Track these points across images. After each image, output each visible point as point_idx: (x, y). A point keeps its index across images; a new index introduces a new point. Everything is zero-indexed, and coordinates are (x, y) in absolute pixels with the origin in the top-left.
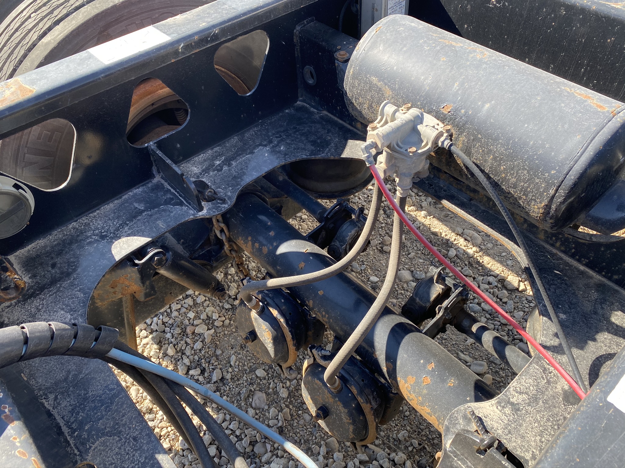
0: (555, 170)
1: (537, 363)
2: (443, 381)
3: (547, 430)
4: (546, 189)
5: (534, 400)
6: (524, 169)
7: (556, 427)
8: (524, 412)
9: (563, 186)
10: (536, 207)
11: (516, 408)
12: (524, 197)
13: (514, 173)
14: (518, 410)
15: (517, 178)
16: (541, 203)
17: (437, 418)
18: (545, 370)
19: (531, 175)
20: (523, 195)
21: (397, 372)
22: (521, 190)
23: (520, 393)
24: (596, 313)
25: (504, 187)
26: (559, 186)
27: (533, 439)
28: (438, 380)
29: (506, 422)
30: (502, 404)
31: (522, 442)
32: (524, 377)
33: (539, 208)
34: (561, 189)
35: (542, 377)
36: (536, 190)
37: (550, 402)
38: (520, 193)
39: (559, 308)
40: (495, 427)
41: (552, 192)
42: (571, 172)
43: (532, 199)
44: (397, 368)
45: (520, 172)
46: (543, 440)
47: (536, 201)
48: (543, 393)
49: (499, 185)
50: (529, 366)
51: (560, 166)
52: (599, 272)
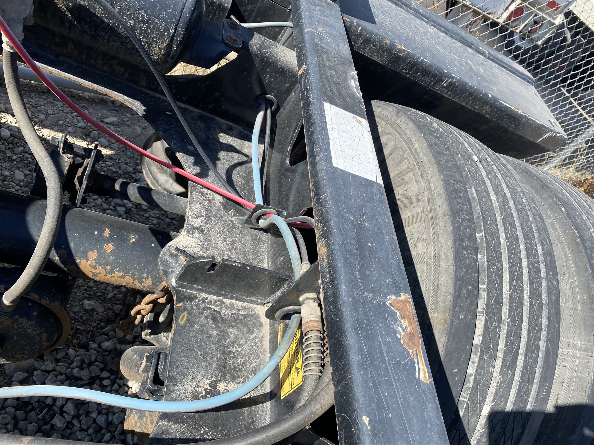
0: (171, 8)
1: (195, 190)
2: (125, 240)
3: (226, 235)
4: (166, 29)
5: (208, 218)
6: (141, 9)
7: (230, 230)
8: (207, 230)
9: (181, 25)
10: (157, 49)
11: (200, 230)
12: (145, 40)
13: (130, 14)
14: (203, 230)
15: (136, 20)
16: (162, 43)
17: (131, 276)
18: (202, 193)
19: (149, 15)
20: (143, 38)
21: (74, 254)
22: (141, 33)
23: (197, 218)
24: (209, 139)
25: (121, 32)
26: (177, 25)
27: (222, 246)
28: (120, 242)
29: (200, 243)
30: (191, 232)
31: (217, 251)
32: (193, 205)
33: (160, 50)
34: (179, 28)
35: (204, 199)
36: (157, 31)
37: (218, 215)
38: (140, 36)
39: (186, 142)
40: (196, 251)
41: (172, 31)
42: (184, 9)
43: (152, 41)
44: (73, 251)
45: (137, 12)
46: (228, 242)
47: (157, 42)
48: (210, 211)
49: (114, 29)
50: (191, 195)
51: (174, 4)
52: (196, 107)
